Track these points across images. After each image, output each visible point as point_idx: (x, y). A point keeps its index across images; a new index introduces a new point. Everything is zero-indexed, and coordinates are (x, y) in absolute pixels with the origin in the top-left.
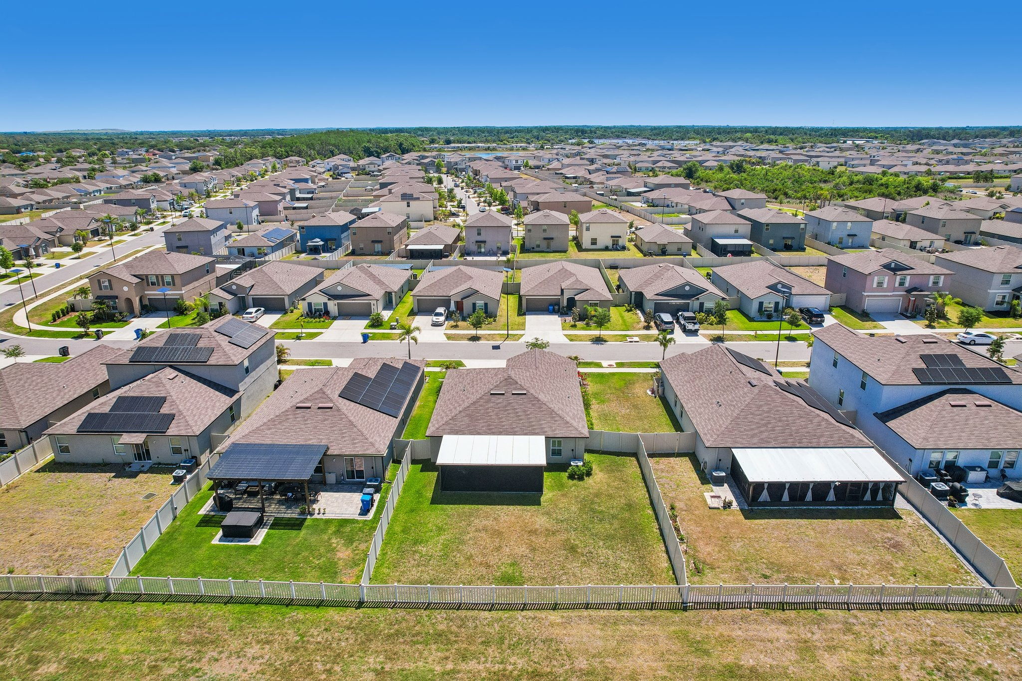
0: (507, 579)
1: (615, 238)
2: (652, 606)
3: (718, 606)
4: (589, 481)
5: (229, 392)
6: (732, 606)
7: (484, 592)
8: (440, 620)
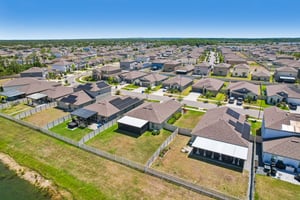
0: (111, 152)
1: (244, 74)
2: (136, 169)
3: (152, 175)
4: (156, 136)
5: (93, 97)
6: (156, 176)
7: (103, 153)
8: (89, 155)
